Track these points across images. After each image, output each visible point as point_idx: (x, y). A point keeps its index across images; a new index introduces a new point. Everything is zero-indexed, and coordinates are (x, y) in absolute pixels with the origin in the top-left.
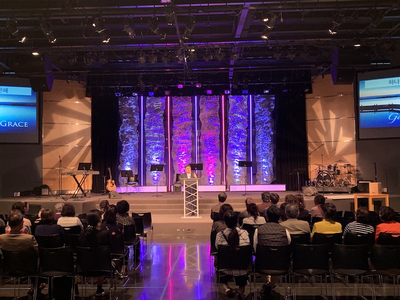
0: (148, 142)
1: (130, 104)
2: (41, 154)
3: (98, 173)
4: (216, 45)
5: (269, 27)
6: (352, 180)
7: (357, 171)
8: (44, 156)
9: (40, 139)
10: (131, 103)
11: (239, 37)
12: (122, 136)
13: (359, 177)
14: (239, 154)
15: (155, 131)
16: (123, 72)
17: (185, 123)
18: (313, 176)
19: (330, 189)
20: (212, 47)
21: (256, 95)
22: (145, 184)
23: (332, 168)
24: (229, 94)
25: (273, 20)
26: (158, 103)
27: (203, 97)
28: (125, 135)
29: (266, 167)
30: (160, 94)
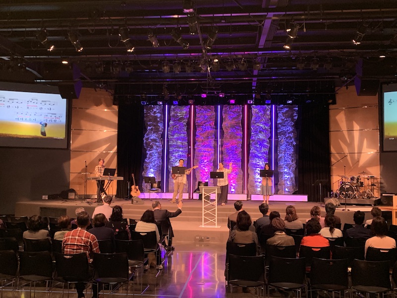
0: (171, 149)
1: (155, 113)
2: (69, 159)
3: (122, 178)
4: (239, 54)
5: (292, 37)
6: (375, 193)
7: (381, 183)
8: (72, 161)
9: (69, 144)
10: (156, 111)
11: (262, 47)
12: (146, 143)
13: (383, 189)
14: (261, 163)
15: (178, 139)
16: (149, 81)
17: (207, 132)
18: (335, 188)
19: (353, 201)
20: (235, 57)
21: (279, 105)
22: (168, 191)
23: (355, 179)
24: (253, 104)
25: (296, 30)
26: (182, 112)
27: (226, 107)
28: (150, 142)
29: (288, 177)
30: (183, 103)
